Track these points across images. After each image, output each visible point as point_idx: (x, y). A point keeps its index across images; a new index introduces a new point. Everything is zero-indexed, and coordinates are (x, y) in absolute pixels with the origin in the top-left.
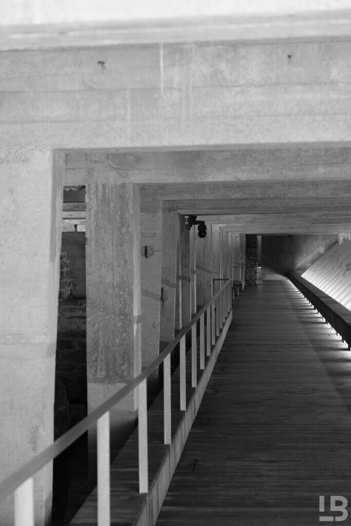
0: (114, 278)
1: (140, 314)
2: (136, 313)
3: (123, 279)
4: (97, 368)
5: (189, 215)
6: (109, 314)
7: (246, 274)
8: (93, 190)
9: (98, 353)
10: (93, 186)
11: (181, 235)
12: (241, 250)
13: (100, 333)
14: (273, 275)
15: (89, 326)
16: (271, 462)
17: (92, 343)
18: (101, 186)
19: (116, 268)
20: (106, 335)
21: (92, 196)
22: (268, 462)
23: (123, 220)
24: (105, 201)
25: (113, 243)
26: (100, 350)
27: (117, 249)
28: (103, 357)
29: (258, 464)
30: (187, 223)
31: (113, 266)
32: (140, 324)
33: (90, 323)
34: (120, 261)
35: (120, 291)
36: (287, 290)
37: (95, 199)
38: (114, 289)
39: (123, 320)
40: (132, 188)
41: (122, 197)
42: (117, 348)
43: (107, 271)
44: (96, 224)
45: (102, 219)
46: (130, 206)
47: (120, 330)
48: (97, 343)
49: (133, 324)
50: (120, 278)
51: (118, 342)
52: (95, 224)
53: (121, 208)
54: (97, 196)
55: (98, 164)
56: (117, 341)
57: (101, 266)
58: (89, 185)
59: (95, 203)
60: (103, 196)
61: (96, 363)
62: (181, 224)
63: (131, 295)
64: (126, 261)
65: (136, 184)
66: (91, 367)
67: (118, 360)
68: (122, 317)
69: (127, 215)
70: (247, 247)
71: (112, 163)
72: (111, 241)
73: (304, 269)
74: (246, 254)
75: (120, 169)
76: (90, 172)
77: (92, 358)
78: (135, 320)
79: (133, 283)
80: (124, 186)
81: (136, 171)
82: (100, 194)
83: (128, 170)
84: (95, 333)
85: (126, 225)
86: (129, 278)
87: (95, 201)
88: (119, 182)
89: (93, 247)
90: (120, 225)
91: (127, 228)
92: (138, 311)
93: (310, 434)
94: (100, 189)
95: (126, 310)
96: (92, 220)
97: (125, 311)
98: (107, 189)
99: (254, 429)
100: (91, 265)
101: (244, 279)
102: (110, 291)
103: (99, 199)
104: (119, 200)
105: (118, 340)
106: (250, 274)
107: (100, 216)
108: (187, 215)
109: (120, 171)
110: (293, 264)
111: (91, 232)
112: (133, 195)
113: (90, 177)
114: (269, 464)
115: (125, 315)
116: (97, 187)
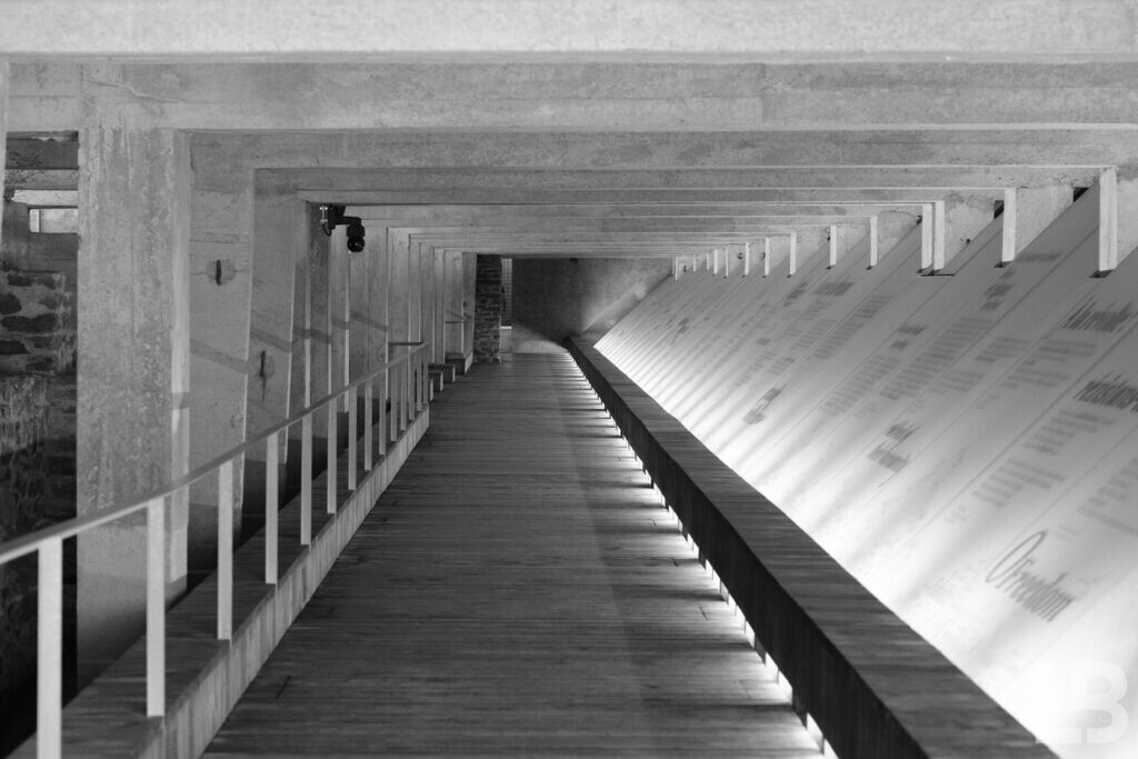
0: (133, 316)
1: (188, 390)
2: (178, 386)
3: (151, 320)
4: (97, 497)
5: (330, 205)
6: (123, 388)
7: (476, 338)
8: (93, 141)
9: (99, 465)
10: (94, 133)
11: (312, 245)
12: (467, 287)
13: (104, 426)
14: (536, 342)
15: (83, 412)
16: (436, 680)
17: (88, 445)
18: (111, 133)
19: (138, 297)
20: (117, 430)
21: (93, 152)
22: (430, 680)
23: (154, 202)
24: (118, 162)
25: (132, 248)
26: (104, 459)
27: (141, 258)
28: (110, 474)
29: (410, 684)
30: (324, 221)
31: (133, 294)
32: (187, 412)
33: (83, 406)
34: (146, 284)
35: (145, 342)
36: (558, 373)
37: (98, 159)
38: (132, 338)
39: (150, 400)
40: (172, 137)
41: (152, 156)
42: (138, 456)
43: (121, 302)
44: (100, 208)
45: (111, 198)
46: (167, 175)
47: (144, 421)
48: (97, 446)
49: (171, 409)
50: (146, 316)
51: (140, 445)
52: (97, 208)
53: (150, 177)
54: (102, 153)
55: (105, 88)
56: (139, 442)
57: (108, 292)
58: (87, 130)
59: (98, 167)
60: (115, 152)
61: (95, 486)
62: (312, 222)
63: (167, 351)
64: (158, 284)
65: (181, 131)
66: (86, 494)
67: (139, 480)
68: (149, 395)
69: (162, 193)
70: (478, 282)
71: (132, 89)
72: (129, 244)
73: (601, 331)
74: (477, 296)
75: (148, 99)
76: (88, 104)
77: (87, 476)
78: (177, 402)
79: (171, 327)
80: (155, 133)
81: (182, 105)
82: (108, 149)
83: (163, 102)
84: (94, 426)
85: (160, 212)
86: (165, 316)
87: (99, 163)
88: (147, 125)
89: (93, 254)
90: (147, 211)
91: (162, 217)
92: (183, 384)
93: (525, 634)
94: (109, 138)
95: (156, 382)
96: (91, 201)
97: (155, 385)
98: (122, 139)
99: (417, 624)
100: (88, 290)
101: (471, 348)
102: (126, 342)
103: (105, 158)
104: (145, 161)
105: (139, 440)
106: (485, 339)
107: (108, 193)
108: (325, 205)
109: (148, 104)
110: (580, 319)
111: (88, 224)
112: (175, 152)
113: (88, 115)
114: (432, 684)
115: (155, 391)
116: (102, 135)
